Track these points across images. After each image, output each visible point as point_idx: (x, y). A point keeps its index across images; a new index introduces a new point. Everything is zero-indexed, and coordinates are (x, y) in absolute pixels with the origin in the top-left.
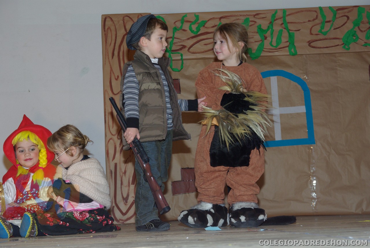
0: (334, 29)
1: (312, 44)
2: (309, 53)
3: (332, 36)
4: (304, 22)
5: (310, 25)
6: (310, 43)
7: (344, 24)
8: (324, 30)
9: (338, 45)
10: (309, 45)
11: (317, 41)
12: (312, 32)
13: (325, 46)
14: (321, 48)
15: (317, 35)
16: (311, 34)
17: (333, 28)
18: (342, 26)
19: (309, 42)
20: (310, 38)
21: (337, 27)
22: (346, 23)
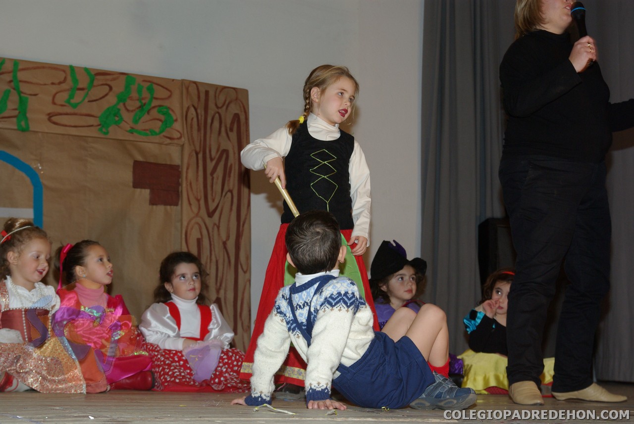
0: (89, 101)
1: (54, 119)
2: (47, 131)
3: (84, 111)
4: (45, 85)
5: (54, 89)
6: (50, 116)
7: (103, 97)
8: (73, 101)
9: (92, 126)
10: (49, 119)
11: (61, 114)
12: (56, 101)
13: (73, 125)
14: (66, 126)
15: (62, 105)
16: (54, 103)
17: (86, 100)
18: (101, 98)
19: (49, 114)
20: (51, 109)
21: (94, 98)
22: (106, 95)
